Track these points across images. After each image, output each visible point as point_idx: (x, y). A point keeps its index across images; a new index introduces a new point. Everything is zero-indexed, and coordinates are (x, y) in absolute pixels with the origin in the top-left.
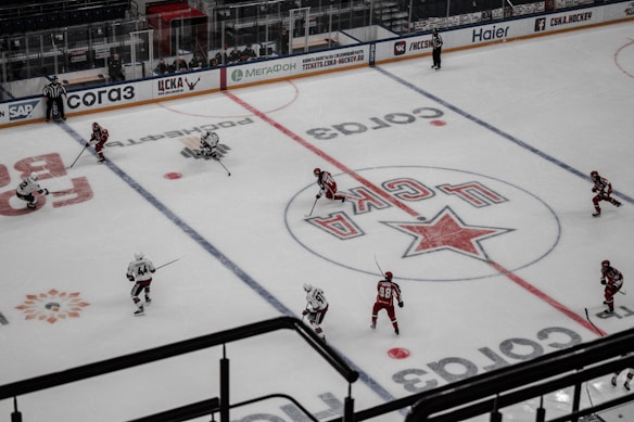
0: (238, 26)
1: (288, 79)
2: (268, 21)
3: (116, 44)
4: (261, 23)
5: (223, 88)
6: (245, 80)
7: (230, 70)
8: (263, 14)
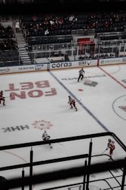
0: (104, 47)
1: (117, 64)
2: (113, 46)
3: (68, 50)
4: (111, 47)
5: (98, 65)
6: (105, 63)
7: (100, 60)
8: (112, 44)
